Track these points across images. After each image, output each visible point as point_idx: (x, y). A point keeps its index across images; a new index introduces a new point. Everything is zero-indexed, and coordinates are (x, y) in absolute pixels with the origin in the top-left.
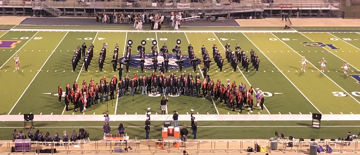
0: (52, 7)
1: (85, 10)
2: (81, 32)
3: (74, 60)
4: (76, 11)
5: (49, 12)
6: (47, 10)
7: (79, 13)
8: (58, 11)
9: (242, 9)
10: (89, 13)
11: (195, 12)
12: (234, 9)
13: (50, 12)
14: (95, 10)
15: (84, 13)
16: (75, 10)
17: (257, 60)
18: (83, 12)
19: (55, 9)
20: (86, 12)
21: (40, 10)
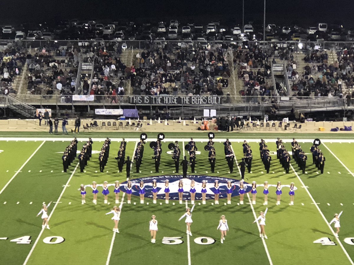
0: (23, 104)
1: (73, 108)
2: (65, 141)
3: (65, 157)
4: (60, 109)
5: (17, 111)
6: (14, 108)
7: (64, 112)
8: (31, 109)
9: (323, 106)
10: (79, 113)
11: (249, 109)
12: (309, 106)
13: (19, 111)
14: (89, 108)
15: (72, 112)
16: (58, 108)
17: (321, 157)
18: (70, 111)
19: (27, 107)
20: (76, 111)
21: (4, 108)
